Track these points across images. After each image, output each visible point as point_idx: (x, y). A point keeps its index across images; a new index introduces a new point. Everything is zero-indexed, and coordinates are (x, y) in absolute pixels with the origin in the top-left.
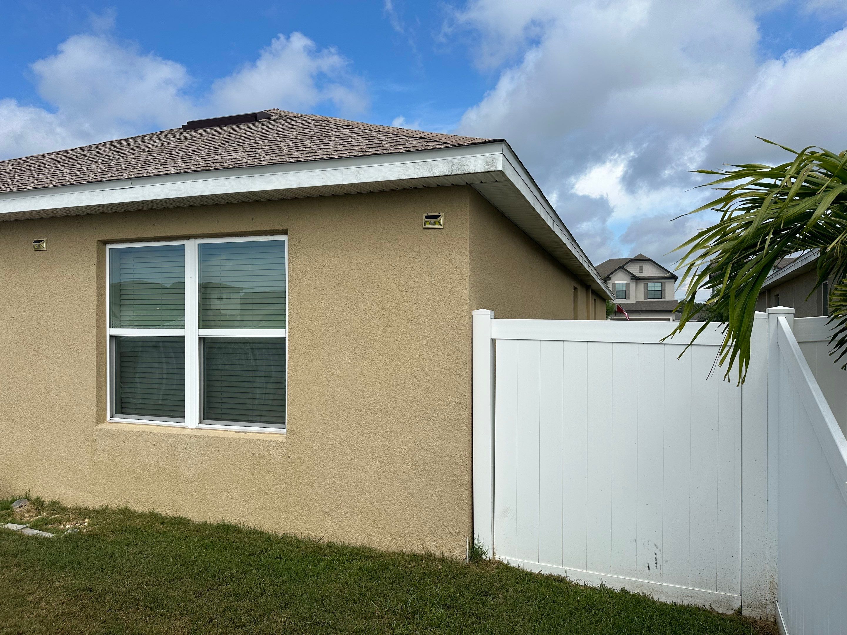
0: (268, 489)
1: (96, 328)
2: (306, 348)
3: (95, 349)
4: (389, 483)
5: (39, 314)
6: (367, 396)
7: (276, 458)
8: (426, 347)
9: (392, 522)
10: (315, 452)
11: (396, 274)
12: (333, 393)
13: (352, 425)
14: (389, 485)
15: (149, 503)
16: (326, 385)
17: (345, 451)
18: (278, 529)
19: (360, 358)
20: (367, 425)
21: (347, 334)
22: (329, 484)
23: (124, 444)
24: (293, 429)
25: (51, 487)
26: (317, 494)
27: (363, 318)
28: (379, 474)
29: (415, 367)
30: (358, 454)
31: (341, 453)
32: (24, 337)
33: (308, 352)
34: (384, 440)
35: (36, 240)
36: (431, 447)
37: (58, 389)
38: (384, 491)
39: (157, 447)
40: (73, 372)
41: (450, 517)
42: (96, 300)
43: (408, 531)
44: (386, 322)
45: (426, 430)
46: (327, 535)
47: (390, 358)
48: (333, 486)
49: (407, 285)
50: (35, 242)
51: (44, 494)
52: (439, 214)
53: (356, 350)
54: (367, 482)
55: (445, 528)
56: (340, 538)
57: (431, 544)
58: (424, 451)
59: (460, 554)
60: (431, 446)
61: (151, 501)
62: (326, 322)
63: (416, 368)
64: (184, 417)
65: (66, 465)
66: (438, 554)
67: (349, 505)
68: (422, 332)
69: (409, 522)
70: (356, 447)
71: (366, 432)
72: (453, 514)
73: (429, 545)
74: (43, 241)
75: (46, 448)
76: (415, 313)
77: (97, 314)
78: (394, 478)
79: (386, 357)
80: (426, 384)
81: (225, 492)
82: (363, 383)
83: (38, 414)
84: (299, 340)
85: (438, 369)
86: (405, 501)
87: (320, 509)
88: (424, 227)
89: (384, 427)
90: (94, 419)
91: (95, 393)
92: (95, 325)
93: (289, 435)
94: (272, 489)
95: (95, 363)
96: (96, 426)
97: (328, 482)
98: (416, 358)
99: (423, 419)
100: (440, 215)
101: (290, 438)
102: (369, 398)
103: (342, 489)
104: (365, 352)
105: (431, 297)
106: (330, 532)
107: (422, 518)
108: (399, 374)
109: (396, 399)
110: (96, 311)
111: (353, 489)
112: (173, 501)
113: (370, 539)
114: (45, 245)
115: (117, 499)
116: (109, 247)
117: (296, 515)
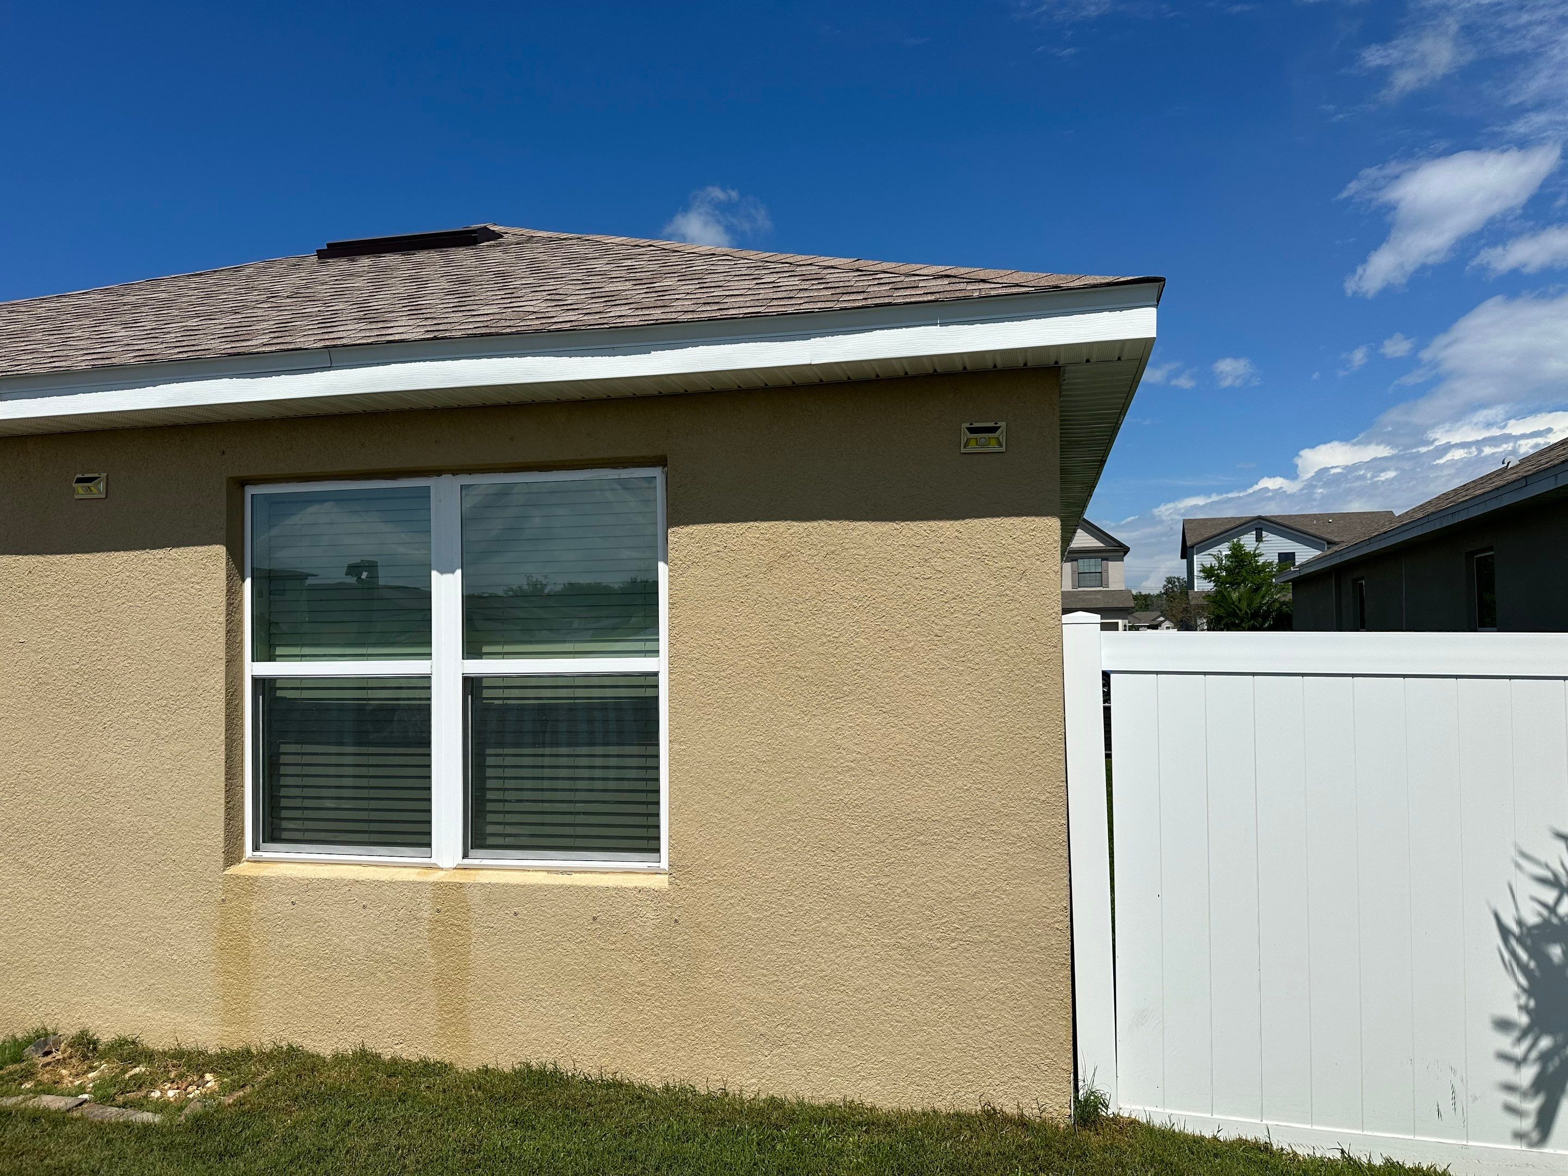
0: (630, 991)
1: (224, 661)
2: (709, 695)
3: (223, 707)
4: (897, 970)
5: (86, 633)
6: (846, 791)
7: (648, 924)
8: (973, 688)
9: (907, 1049)
10: (733, 910)
11: (904, 543)
12: (770, 787)
13: (815, 852)
14: (898, 973)
15: (353, 1031)
16: (755, 770)
17: (800, 906)
18: (654, 1073)
19: (829, 715)
20: (847, 850)
21: (798, 665)
22: (765, 976)
23: (293, 907)
24: (684, 862)
25: (116, 1006)
26: (739, 997)
27: (833, 632)
28: (877, 951)
29: (949, 730)
30: (829, 911)
31: (791, 911)
32: (48, 684)
33: (713, 702)
34: (885, 880)
35: (80, 476)
36: (990, 893)
37: (132, 793)
38: (888, 986)
39: (371, 911)
40: (169, 755)
41: (1036, 1033)
42: (224, 603)
43: (944, 1067)
44: (882, 640)
45: (976, 858)
46: (763, 1081)
47: (894, 712)
48: (775, 979)
49: (928, 564)
50: (79, 481)
51: (98, 1023)
52: (996, 423)
53: (820, 698)
54: (851, 968)
55: (1024, 1056)
56: (794, 1087)
57: (994, 1090)
58: (974, 902)
59: (1057, 1108)
60: (988, 891)
61: (358, 1026)
62: (752, 641)
63: (951, 733)
64: (429, 845)
65: (152, 956)
66: (1010, 1109)
67: (812, 1018)
68: (964, 659)
69: (944, 1047)
70: (825, 896)
71: (845, 864)
72: (1041, 1028)
73: (990, 1092)
74: (98, 478)
75: (104, 921)
76: (946, 621)
77: (228, 632)
78: (910, 959)
79: (884, 710)
80: (974, 765)
81: (531, 1001)
82: (835, 764)
83: (83, 849)
84: (693, 680)
85: (998, 733)
86: (935, 1006)
87: (747, 1028)
88: (963, 450)
89: (884, 854)
90: (220, 857)
91: (223, 801)
92: (222, 654)
93: (674, 875)
94: (638, 989)
95: (223, 737)
96: (224, 870)
97: (765, 971)
98: (951, 712)
99: (970, 835)
100: (999, 427)
101: (677, 881)
102: (851, 796)
103: (795, 984)
104: (838, 701)
105: (980, 589)
106: (771, 1076)
107: (975, 1038)
108: (914, 744)
109: (909, 797)
110: (224, 625)
111: (820, 985)
112: (408, 1026)
113: (860, 1086)
114: (102, 486)
115: (275, 1026)
116: (250, 491)
117: (694, 1043)
